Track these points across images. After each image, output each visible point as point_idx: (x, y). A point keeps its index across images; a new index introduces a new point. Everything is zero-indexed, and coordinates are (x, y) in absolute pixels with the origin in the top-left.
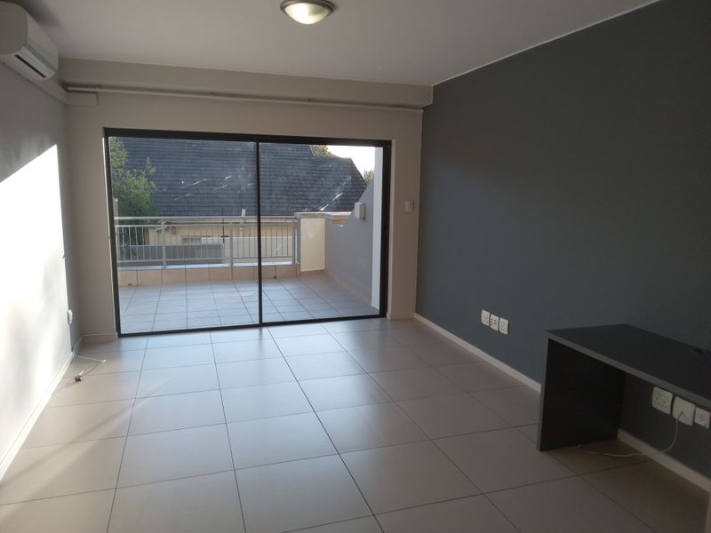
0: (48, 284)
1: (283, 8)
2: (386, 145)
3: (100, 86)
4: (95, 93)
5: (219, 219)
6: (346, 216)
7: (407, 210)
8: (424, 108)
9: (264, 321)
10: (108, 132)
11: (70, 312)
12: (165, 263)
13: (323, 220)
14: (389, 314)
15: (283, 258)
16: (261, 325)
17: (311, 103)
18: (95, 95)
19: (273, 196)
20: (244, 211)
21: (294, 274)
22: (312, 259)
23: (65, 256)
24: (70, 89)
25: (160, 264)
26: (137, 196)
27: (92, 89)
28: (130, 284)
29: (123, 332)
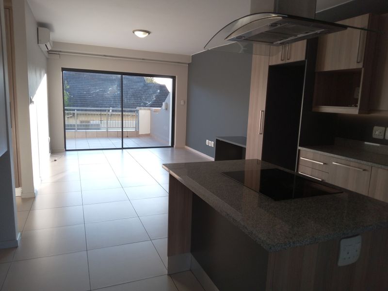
1: (134, 32)
2: (174, 78)
3: (60, 52)
6: (159, 110)
7: (182, 104)
8: (188, 64)
10: (63, 69)
11: (49, 137)
13: (149, 111)
14: (174, 146)
15: (131, 128)
16: (123, 148)
17: (143, 61)
18: (59, 55)
19: (128, 96)
21: (136, 135)
22: (144, 129)
27: (58, 53)
29: (67, 149)
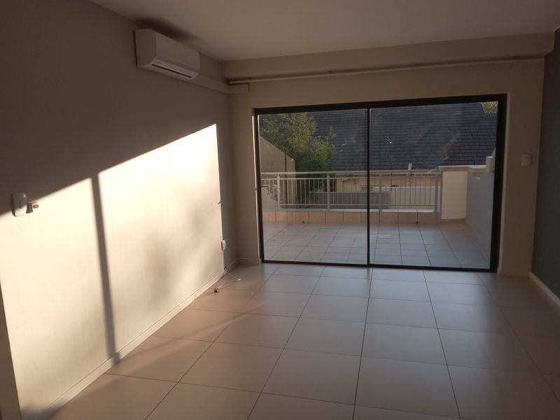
0: (197, 222)
2: (500, 99)
3: (250, 78)
4: (248, 83)
5: (388, 172)
6: (482, 169)
7: (523, 164)
8: (546, 57)
9: (371, 263)
11: (224, 242)
12: (328, 207)
14: (499, 269)
15: (425, 206)
16: (369, 266)
17: (418, 68)
18: (247, 85)
20: (410, 165)
23: (222, 202)
24: (231, 82)
25: (326, 207)
26: (318, 155)
27: (245, 81)
28: (303, 222)
29: (265, 259)
